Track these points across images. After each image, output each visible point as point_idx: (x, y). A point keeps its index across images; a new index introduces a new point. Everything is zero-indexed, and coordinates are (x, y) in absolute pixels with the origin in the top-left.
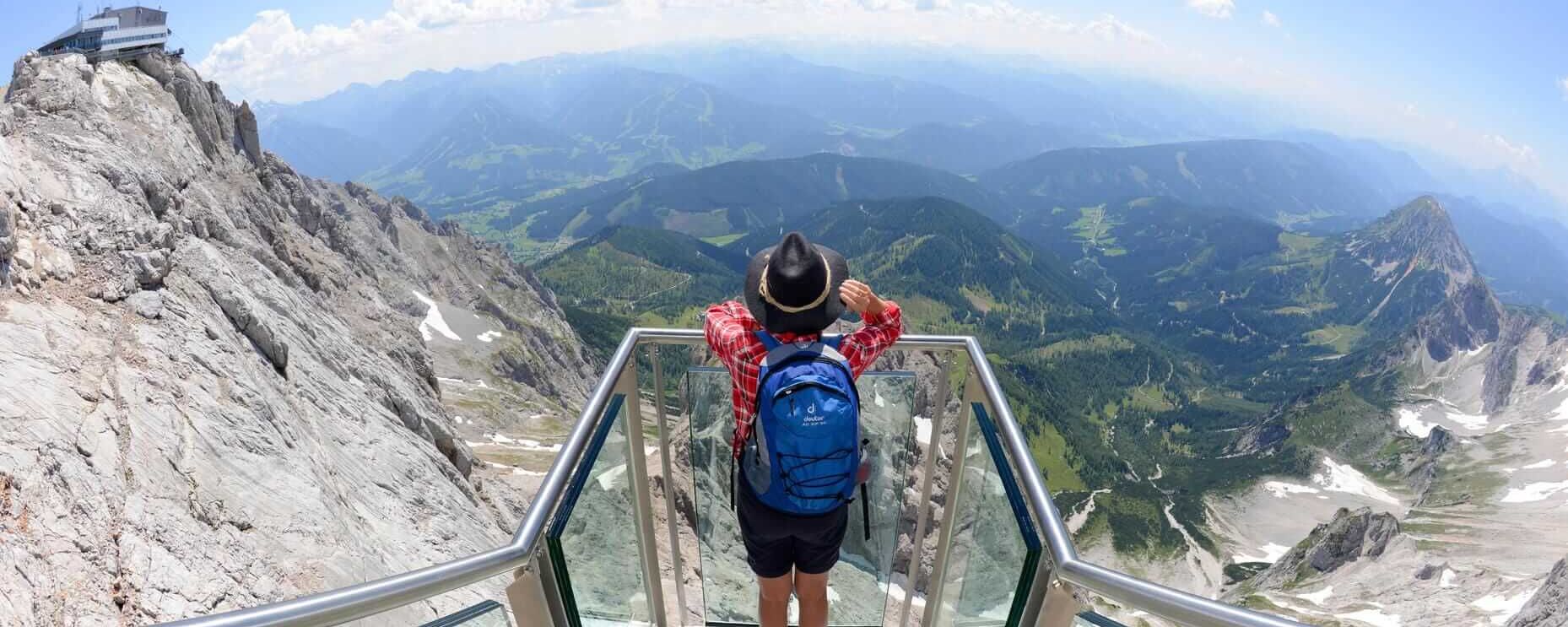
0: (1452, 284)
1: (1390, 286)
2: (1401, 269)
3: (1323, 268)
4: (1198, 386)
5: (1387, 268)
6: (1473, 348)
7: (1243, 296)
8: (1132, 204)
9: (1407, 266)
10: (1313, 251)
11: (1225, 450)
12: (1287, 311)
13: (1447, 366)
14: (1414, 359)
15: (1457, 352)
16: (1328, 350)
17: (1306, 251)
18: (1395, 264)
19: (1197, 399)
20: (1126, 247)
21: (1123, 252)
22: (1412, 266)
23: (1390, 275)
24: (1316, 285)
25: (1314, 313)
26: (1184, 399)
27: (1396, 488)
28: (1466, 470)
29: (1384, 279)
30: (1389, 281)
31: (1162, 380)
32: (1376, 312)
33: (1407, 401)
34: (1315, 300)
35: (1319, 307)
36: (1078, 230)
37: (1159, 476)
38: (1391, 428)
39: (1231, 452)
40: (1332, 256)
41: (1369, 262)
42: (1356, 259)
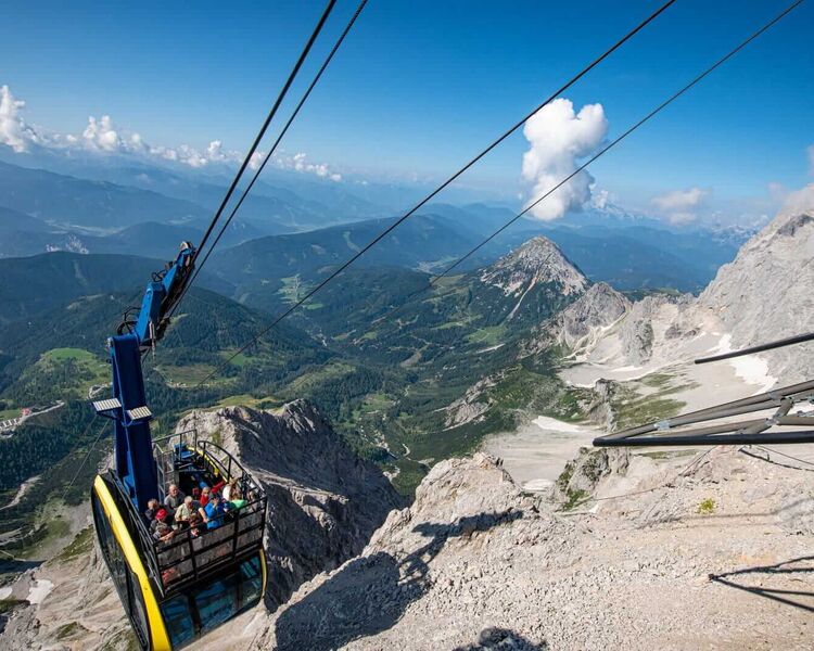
0: (567, 288)
1: (519, 297)
2: (525, 285)
3: (467, 294)
4: (405, 386)
5: (513, 287)
6: (606, 325)
7: (414, 321)
8: (320, 272)
9: (530, 283)
10: (456, 285)
11: (447, 424)
12: (448, 326)
13: (587, 339)
14: (559, 340)
15: (593, 329)
16: (484, 345)
17: (451, 286)
18: (519, 284)
19: (407, 394)
20: (323, 302)
21: (320, 305)
22: (533, 283)
23: (517, 290)
24: (464, 306)
25: (468, 323)
26: (400, 396)
27: (584, 422)
28: (640, 402)
29: (513, 294)
30: (517, 295)
31: (380, 387)
32: (511, 315)
33: (563, 367)
34: (465, 315)
35: (469, 319)
36: (284, 295)
37: (408, 452)
38: (562, 386)
39: (452, 424)
40: (471, 286)
41: (500, 286)
42: (489, 286)
